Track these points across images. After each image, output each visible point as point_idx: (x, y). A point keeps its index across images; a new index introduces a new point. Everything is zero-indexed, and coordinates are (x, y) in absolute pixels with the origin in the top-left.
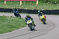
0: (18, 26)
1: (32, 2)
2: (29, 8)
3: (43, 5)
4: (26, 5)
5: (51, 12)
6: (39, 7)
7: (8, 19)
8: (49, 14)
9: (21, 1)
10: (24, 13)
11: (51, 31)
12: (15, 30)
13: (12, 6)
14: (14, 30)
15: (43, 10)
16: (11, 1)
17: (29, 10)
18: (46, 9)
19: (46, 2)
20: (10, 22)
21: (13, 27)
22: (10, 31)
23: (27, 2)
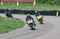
0: (14, 27)
1: (29, 3)
2: (26, 9)
3: (41, 6)
4: (23, 5)
5: (49, 13)
6: (36, 8)
7: (5, 20)
8: (47, 15)
9: (18, 2)
10: (21, 14)
11: (49, 32)
12: (12, 31)
13: (9, 7)
14: (10, 31)
15: (40, 11)
16: (7, 2)
17: (26, 11)
18: (44, 10)
19: (43, 3)
20: (7, 22)
21: (9, 28)
22: (7, 32)
23: (24, 3)
